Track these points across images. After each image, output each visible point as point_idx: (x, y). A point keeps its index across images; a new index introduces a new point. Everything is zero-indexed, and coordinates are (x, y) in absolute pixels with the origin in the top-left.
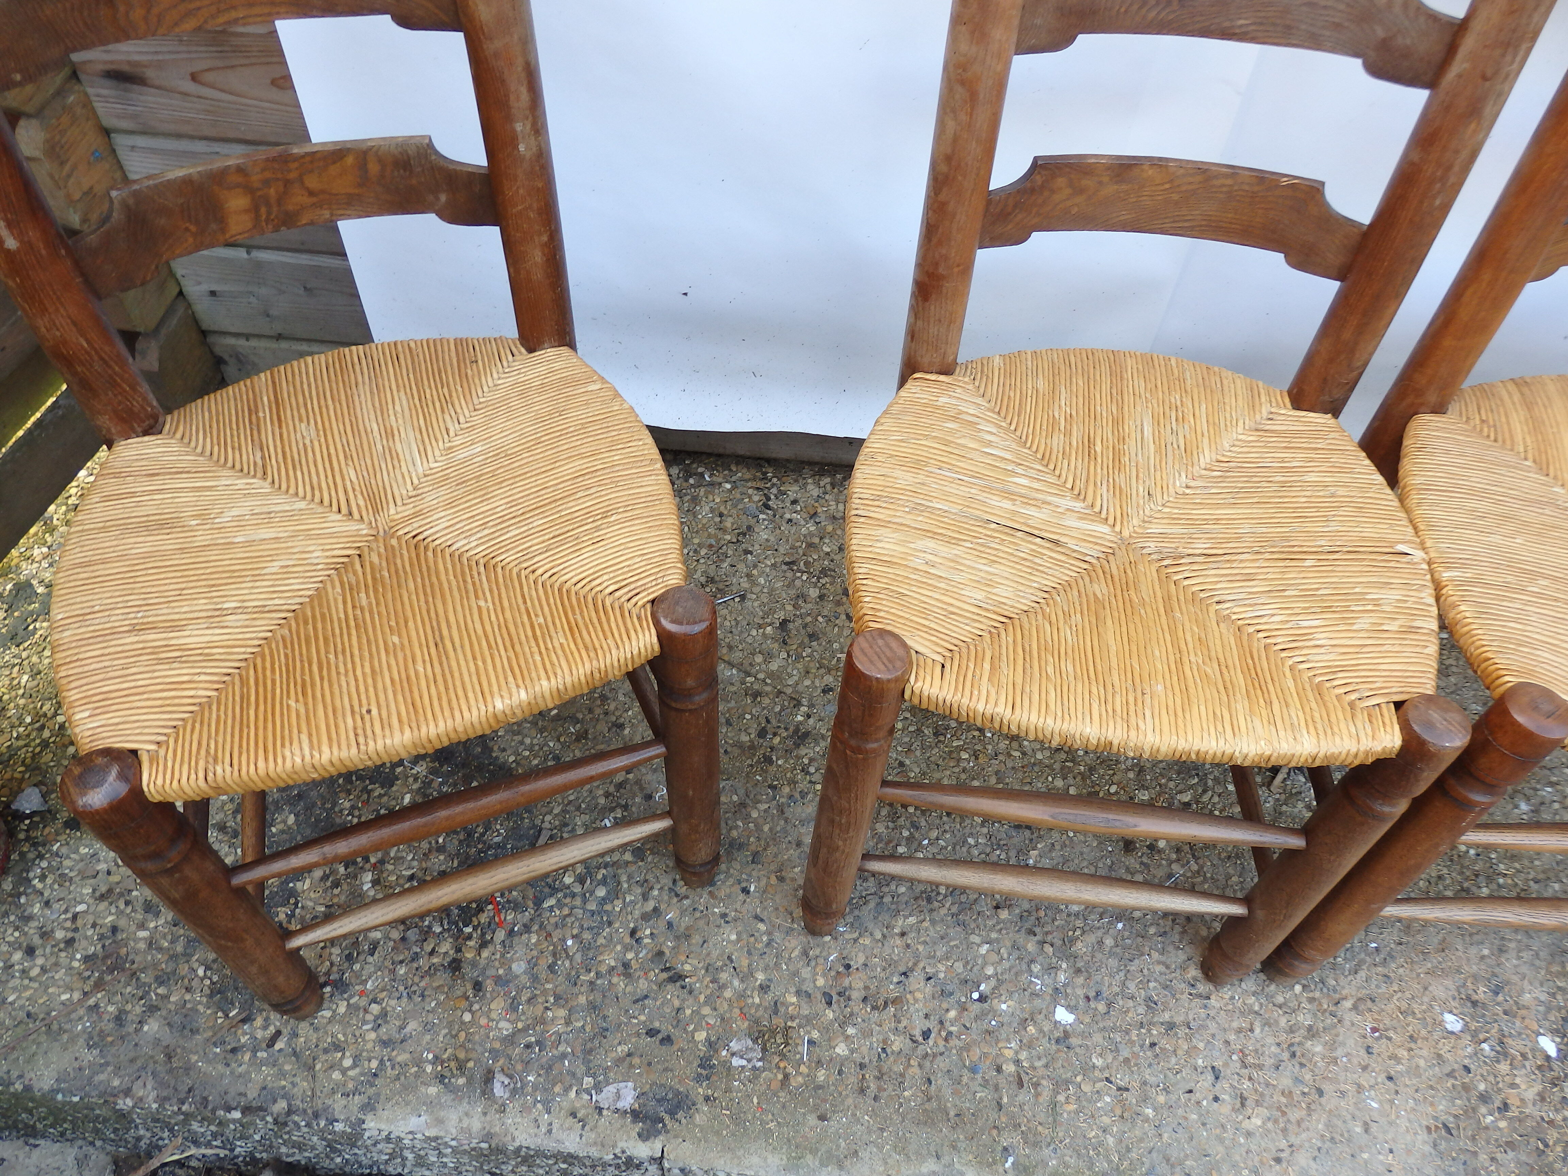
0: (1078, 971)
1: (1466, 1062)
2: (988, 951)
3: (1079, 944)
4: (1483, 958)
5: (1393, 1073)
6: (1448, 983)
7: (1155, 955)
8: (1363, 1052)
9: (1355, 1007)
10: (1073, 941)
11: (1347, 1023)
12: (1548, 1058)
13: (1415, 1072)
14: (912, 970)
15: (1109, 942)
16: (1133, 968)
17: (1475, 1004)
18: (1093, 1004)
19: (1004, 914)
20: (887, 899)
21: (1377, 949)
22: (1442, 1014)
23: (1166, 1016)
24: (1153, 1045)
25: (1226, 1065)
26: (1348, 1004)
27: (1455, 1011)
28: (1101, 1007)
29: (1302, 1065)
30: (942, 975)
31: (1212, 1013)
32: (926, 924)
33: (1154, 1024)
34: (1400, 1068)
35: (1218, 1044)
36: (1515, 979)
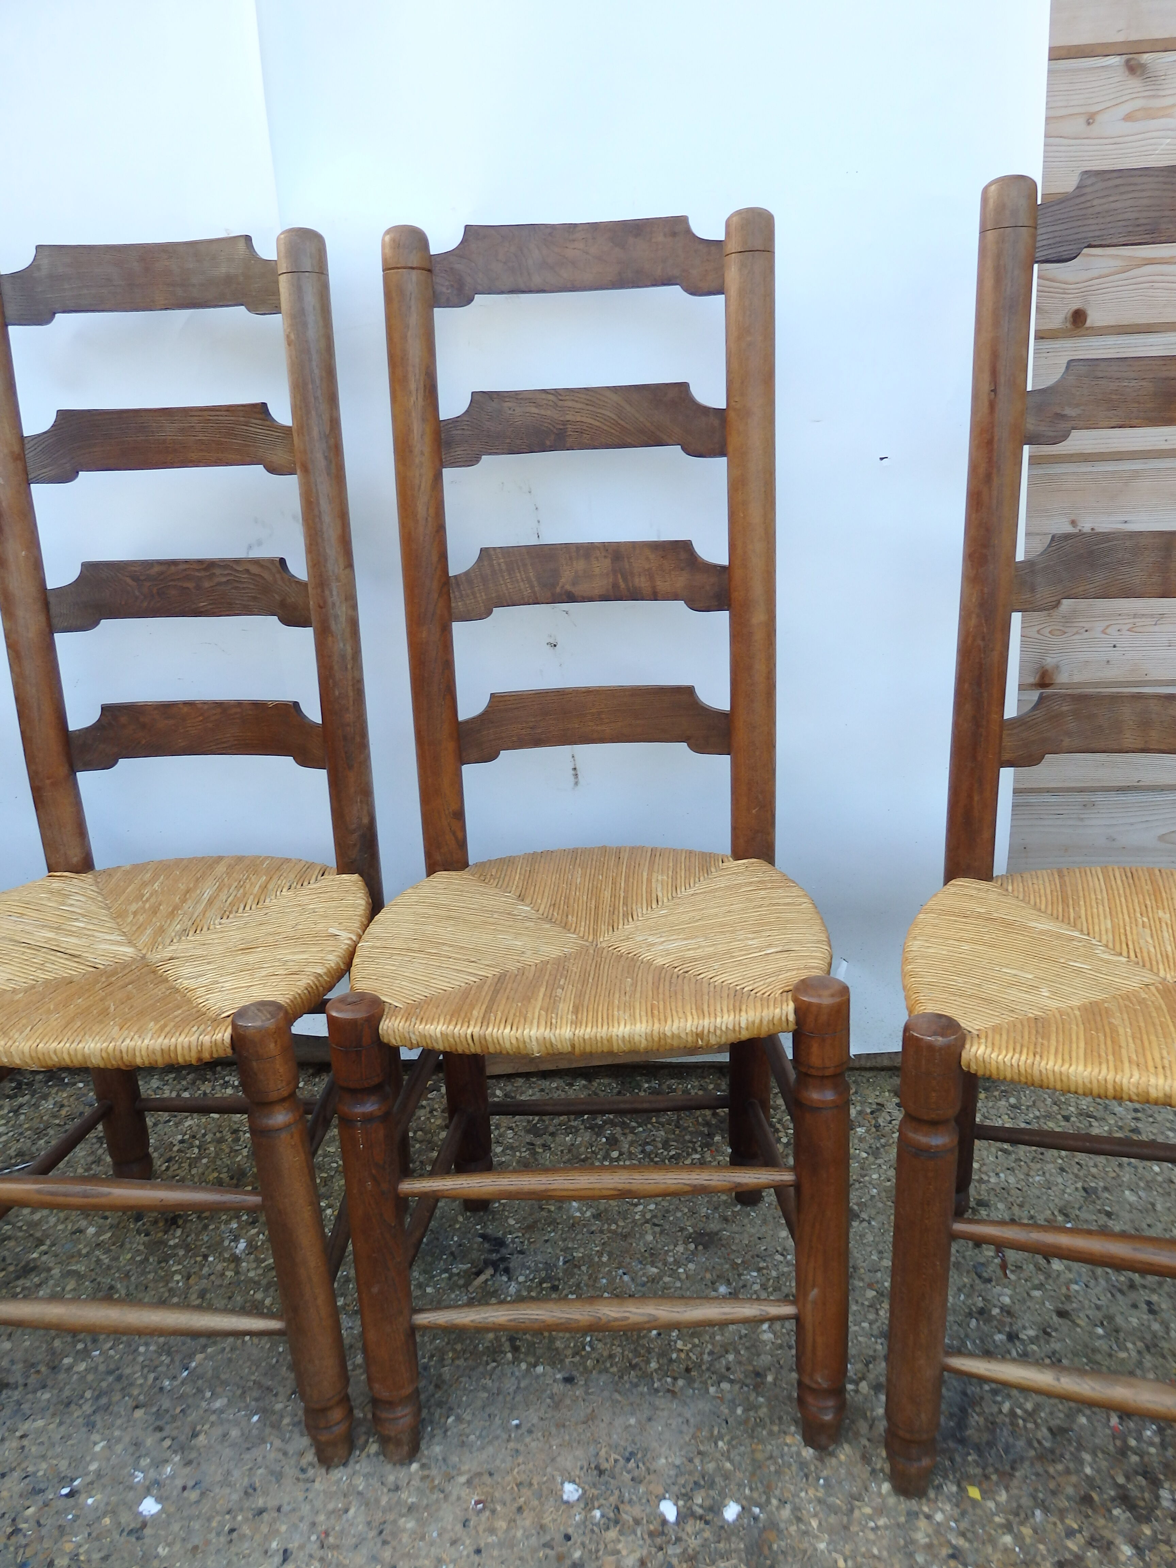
0: (189, 1463)
1: (570, 1531)
2: (103, 1447)
3: (201, 1437)
4: (628, 1427)
5: (482, 1545)
6: (579, 1453)
7: (278, 1443)
8: (459, 1527)
9: (469, 1482)
10: (195, 1435)
11: (453, 1498)
12: (664, 1522)
13: (509, 1543)
14: (12, 1470)
15: (234, 1433)
16: (247, 1456)
17: (601, 1472)
18: (186, 1493)
19: (139, 1413)
20: (25, 1407)
21: (517, 1426)
22: (562, 1483)
23: (261, 1502)
24: (232, 1531)
25: (302, 1547)
26: (463, 1479)
27: (577, 1480)
28: (193, 1495)
29: (385, 1543)
30: (41, 1473)
31: (311, 1496)
32: (51, 1426)
33: (241, 1510)
34: (493, 1539)
35: (304, 1526)
36: (655, 1445)
